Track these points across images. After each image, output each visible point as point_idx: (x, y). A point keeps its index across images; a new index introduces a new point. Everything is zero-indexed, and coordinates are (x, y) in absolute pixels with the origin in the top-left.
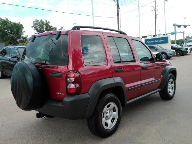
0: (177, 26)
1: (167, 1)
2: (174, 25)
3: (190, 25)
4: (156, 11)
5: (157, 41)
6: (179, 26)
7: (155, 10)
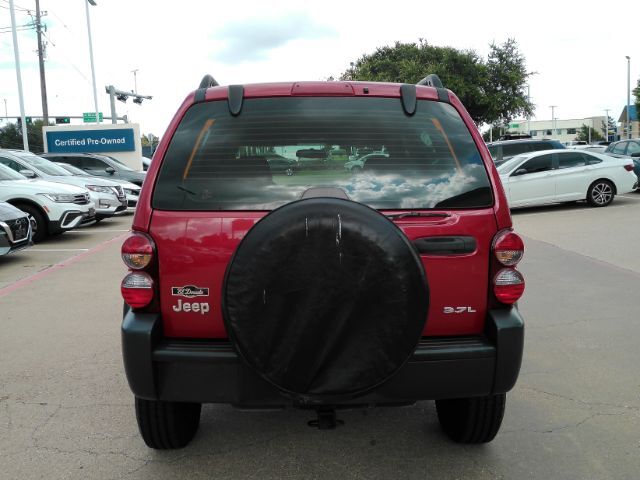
0: (117, 94)
1: (93, 4)
2: (108, 91)
3: (150, 98)
4: (43, 29)
5: (96, 142)
6: (122, 97)
7: (39, 27)
